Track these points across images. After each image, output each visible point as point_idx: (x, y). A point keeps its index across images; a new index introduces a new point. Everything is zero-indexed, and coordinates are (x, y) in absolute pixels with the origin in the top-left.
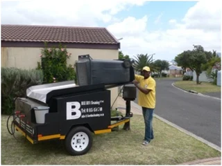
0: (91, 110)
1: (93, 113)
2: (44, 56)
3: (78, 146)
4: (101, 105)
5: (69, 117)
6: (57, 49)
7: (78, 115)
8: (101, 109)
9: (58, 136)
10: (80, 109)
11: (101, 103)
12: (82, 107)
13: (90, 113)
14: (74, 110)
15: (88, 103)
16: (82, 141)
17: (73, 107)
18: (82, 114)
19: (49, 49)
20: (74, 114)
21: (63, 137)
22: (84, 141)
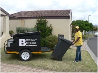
0: (30, 43)
1: (32, 44)
2: (37, 23)
3: (25, 58)
4: (36, 41)
5: (20, 45)
6: (43, 20)
7: (25, 45)
8: (36, 43)
9: (16, 52)
10: (25, 42)
11: (35, 40)
12: (26, 41)
13: (30, 44)
14: (23, 43)
15: (29, 40)
16: (27, 56)
17: (22, 41)
18: (26, 44)
19: (40, 20)
20: (23, 44)
21: (18, 53)
22: (28, 56)
